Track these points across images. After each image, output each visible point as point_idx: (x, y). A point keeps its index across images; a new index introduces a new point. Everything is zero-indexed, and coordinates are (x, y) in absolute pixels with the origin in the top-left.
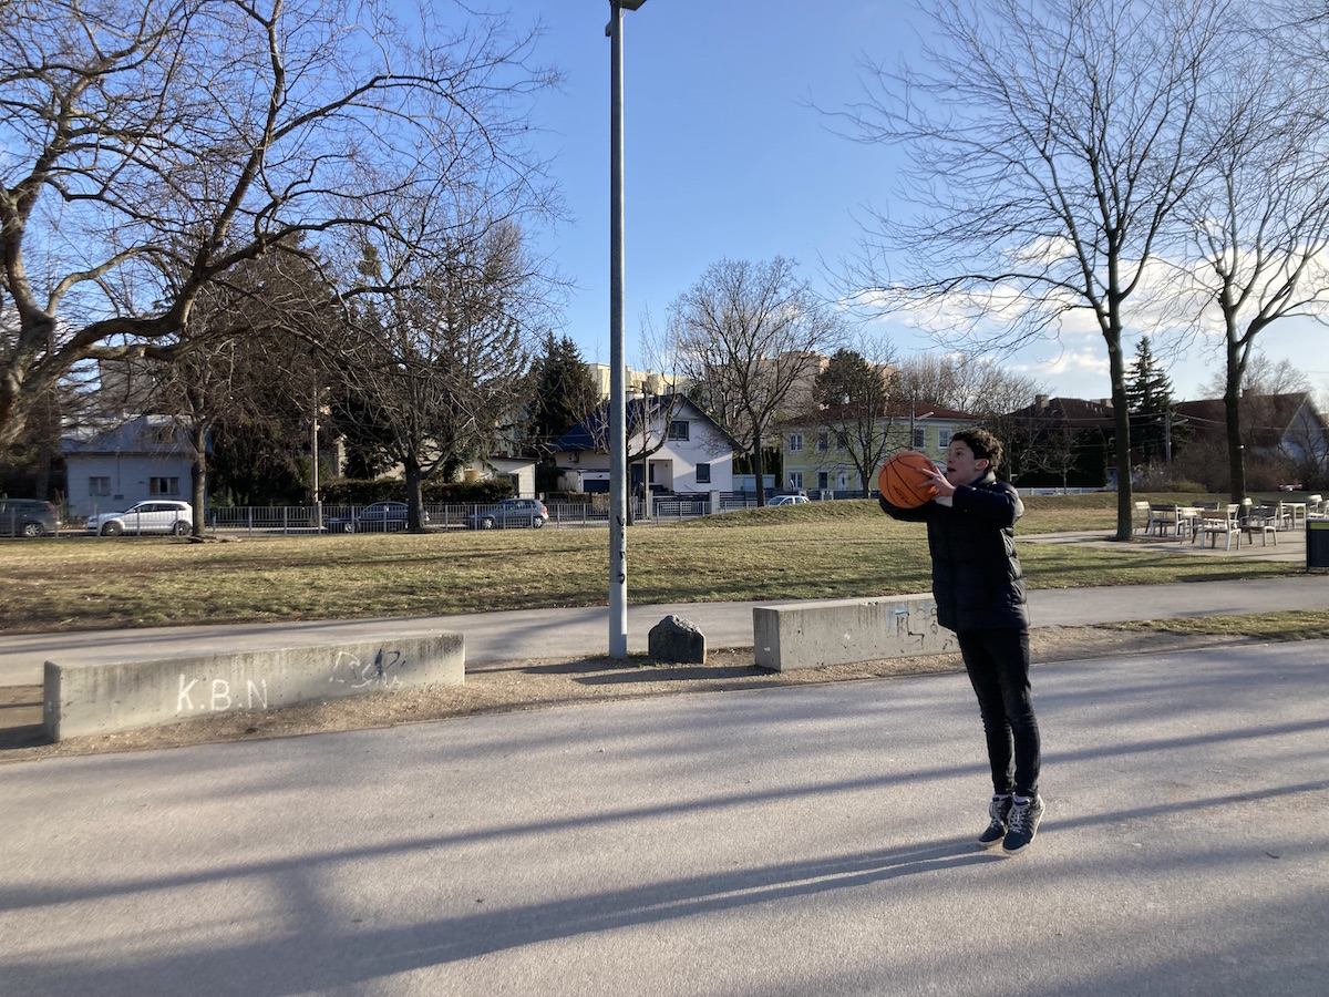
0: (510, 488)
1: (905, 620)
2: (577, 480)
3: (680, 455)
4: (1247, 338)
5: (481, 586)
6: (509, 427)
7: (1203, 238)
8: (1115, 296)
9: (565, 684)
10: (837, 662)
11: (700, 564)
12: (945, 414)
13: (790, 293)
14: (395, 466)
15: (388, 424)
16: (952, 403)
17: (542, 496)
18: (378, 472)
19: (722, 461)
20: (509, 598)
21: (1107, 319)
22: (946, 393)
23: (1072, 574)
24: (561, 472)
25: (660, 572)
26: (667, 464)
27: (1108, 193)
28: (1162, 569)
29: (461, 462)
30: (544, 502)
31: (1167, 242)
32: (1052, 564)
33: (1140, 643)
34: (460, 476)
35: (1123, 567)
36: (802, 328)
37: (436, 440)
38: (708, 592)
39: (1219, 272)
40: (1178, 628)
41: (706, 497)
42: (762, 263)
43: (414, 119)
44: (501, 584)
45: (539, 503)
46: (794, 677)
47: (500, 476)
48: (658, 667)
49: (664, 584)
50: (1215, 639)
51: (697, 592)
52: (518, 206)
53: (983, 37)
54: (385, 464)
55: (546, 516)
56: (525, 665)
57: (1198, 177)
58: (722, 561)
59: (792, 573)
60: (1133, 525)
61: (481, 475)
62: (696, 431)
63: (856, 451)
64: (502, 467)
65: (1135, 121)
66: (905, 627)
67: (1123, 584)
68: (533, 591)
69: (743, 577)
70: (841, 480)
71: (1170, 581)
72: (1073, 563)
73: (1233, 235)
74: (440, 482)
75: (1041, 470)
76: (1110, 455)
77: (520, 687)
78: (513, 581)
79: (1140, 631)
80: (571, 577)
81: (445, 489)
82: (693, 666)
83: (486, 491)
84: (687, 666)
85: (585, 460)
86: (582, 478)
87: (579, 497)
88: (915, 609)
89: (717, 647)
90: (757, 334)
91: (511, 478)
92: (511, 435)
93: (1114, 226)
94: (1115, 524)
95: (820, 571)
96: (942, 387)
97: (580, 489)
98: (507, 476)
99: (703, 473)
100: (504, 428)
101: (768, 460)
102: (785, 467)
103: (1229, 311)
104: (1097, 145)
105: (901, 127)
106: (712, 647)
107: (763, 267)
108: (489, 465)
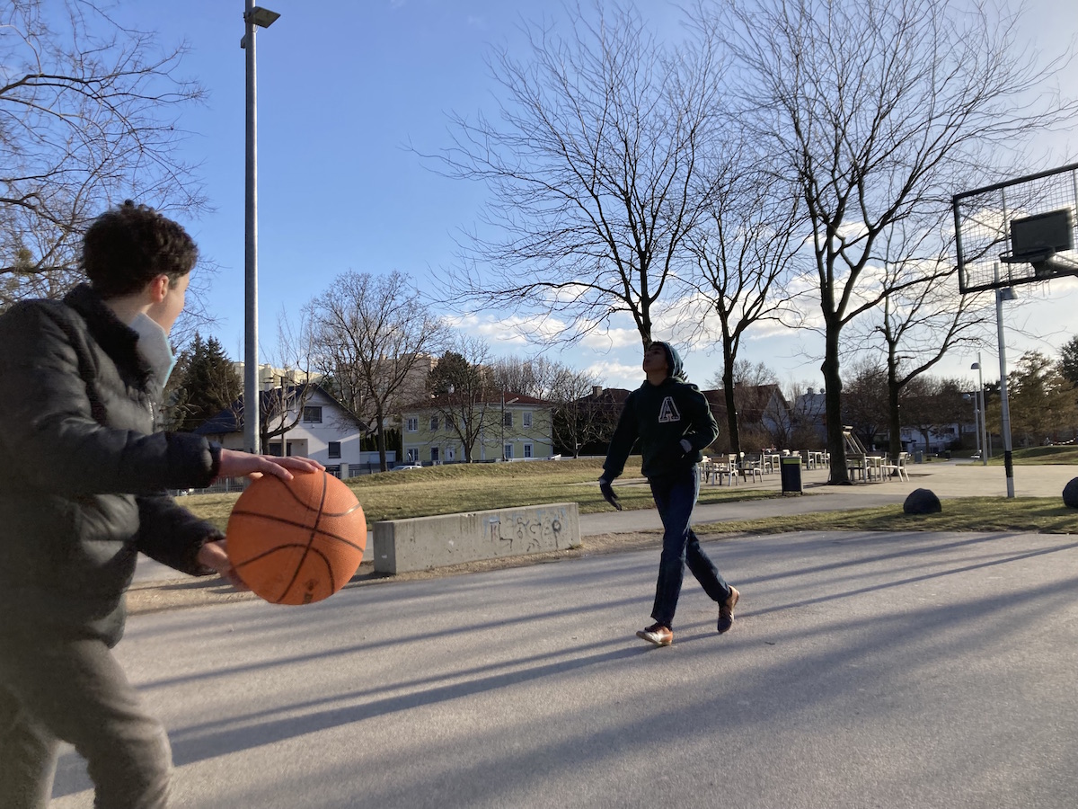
1: (497, 528)
3: (315, 435)
4: (737, 334)
7: (704, 263)
8: (646, 301)
9: (202, 594)
10: (443, 564)
12: (527, 401)
13: (405, 300)
16: (533, 395)
19: (351, 439)
21: (641, 318)
22: (528, 386)
26: (303, 443)
27: (639, 226)
31: (680, 264)
36: (415, 329)
39: (716, 286)
41: (338, 468)
42: (381, 275)
46: (407, 577)
50: (725, 535)
52: (165, 204)
53: (544, 103)
56: (163, 584)
57: (699, 217)
59: (407, 510)
62: (328, 413)
63: (460, 428)
66: (497, 533)
70: (449, 454)
77: (157, 599)
85: (231, 440)
88: (505, 519)
90: (379, 333)
93: (643, 250)
95: (430, 507)
96: (525, 382)
99: (334, 449)
101: (390, 440)
102: (404, 444)
103: (724, 315)
104: (629, 189)
105: (485, 167)
107: (382, 279)
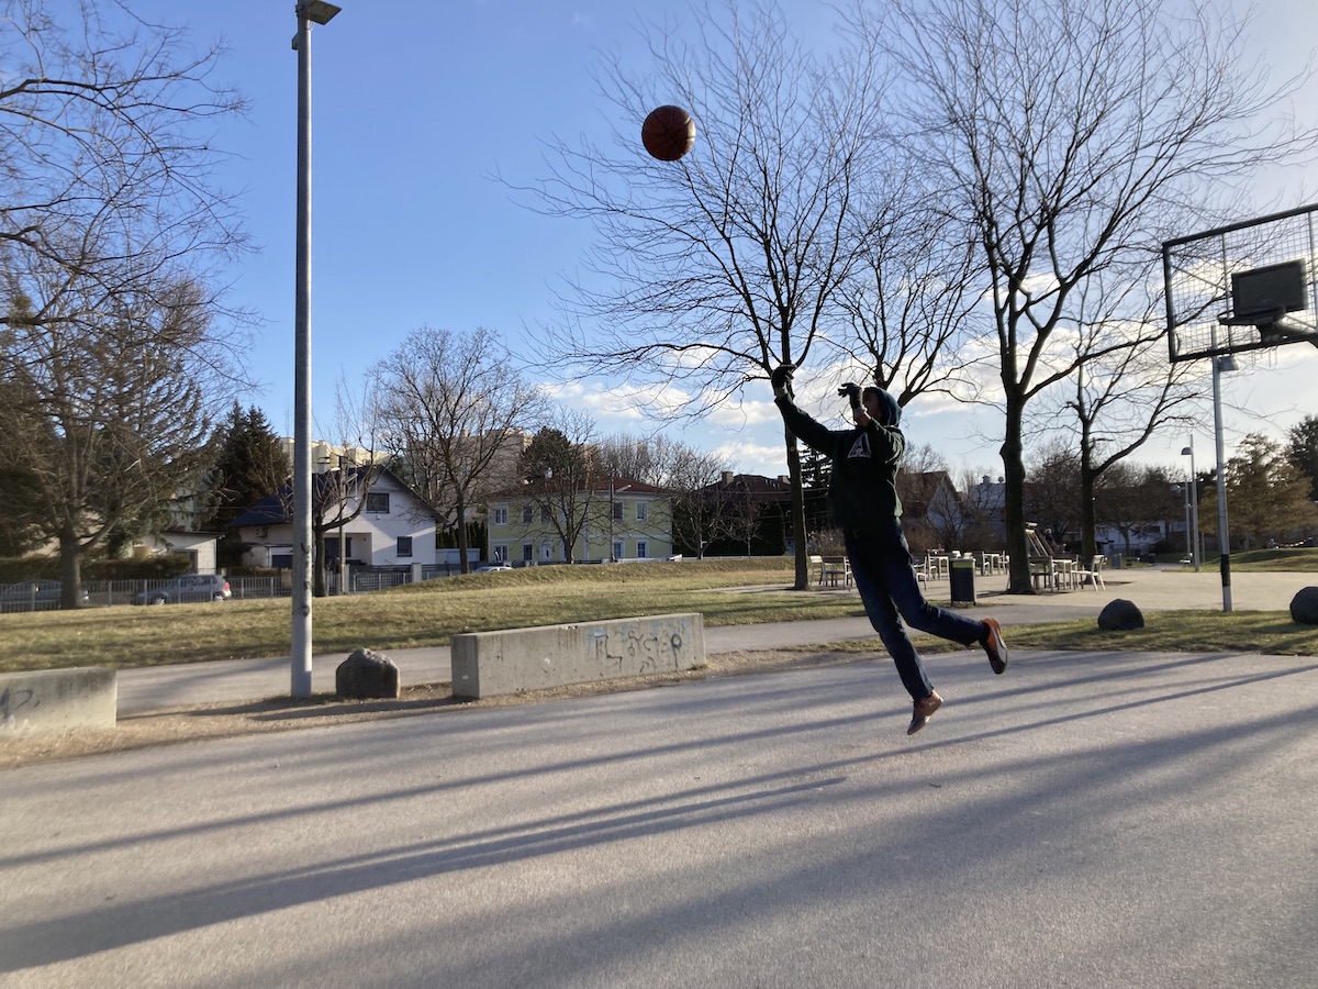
0: (187, 564)
1: (604, 643)
2: (264, 556)
3: (381, 528)
5: (145, 642)
6: (187, 498)
9: (240, 722)
10: (536, 687)
11: (398, 616)
12: (641, 489)
13: (492, 364)
14: (46, 541)
15: (41, 495)
16: (648, 481)
17: (223, 572)
18: (25, 549)
19: (424, 533)
20: (177, 652)
22: (642, 471)
23: (758, 612)
24: (247, 548)
25: (353, 623)
26: (366, 537)
27: (780, 275)
28: (834, 607)
29: (130, 536)
30: (226, 578)
32: (741, 606)
33: (818, 660)
34: (129, 552)
35: (801, 606)
36: (504, 399)
37: (100, 512)
38: (405, 639)
39: (873, 350)
40: (850, 648)
41: (408, 569)
42: (463, 333)
43: (71, 132)
44: (168, 640)
45: (220, 578)
46: (492, 702)
47: (176, 552)
48: (346, 703)
49: (357, 634)
51: (392, 640)
52: (197, 242)
54: (36, 541)
55: (228, 593)
56: (193, 709)
58: (421, 614)
59: (494, 620)
60: (809, 579)
61: (153, 550)
62: (396, 502)
63: (559, 521)
64: (178, 543)
65: (800, 211)
66: (603, 650)
67: (801, 619)
68: (206, 645)
69: (443, 626)
70: (545, 554)
71: (842, 616)
72: (757, 605)
73: (883, 319)
74: (103, 558)
75: (728, 538)
76: (787, 526)
77: (184, 727)
78: (183, 637)
79: (817, 651)
80: (252, 631)
81: (109, 566)
82: (385, 700)
83: (160, 567)
84: (379, 700)
85: (275, 535)
86: (272, 552)
87: (268, 574)
88: (613, 632)
89: (412, 684)
90: (460, 403)
91: (188, 555)
92: (189, 506)
93: (785, 305)
94: (794, 579)
95: (522, 618)
96: (639, 466)
97: (268, 564)
98: (185, 552)
99: (404, 546)
100: (182, 500)
101: (472, 535)
102: (489, 540)
104: (769, 230)
106: (407, 684)
107: (464, 338)
108: (163, 541)
